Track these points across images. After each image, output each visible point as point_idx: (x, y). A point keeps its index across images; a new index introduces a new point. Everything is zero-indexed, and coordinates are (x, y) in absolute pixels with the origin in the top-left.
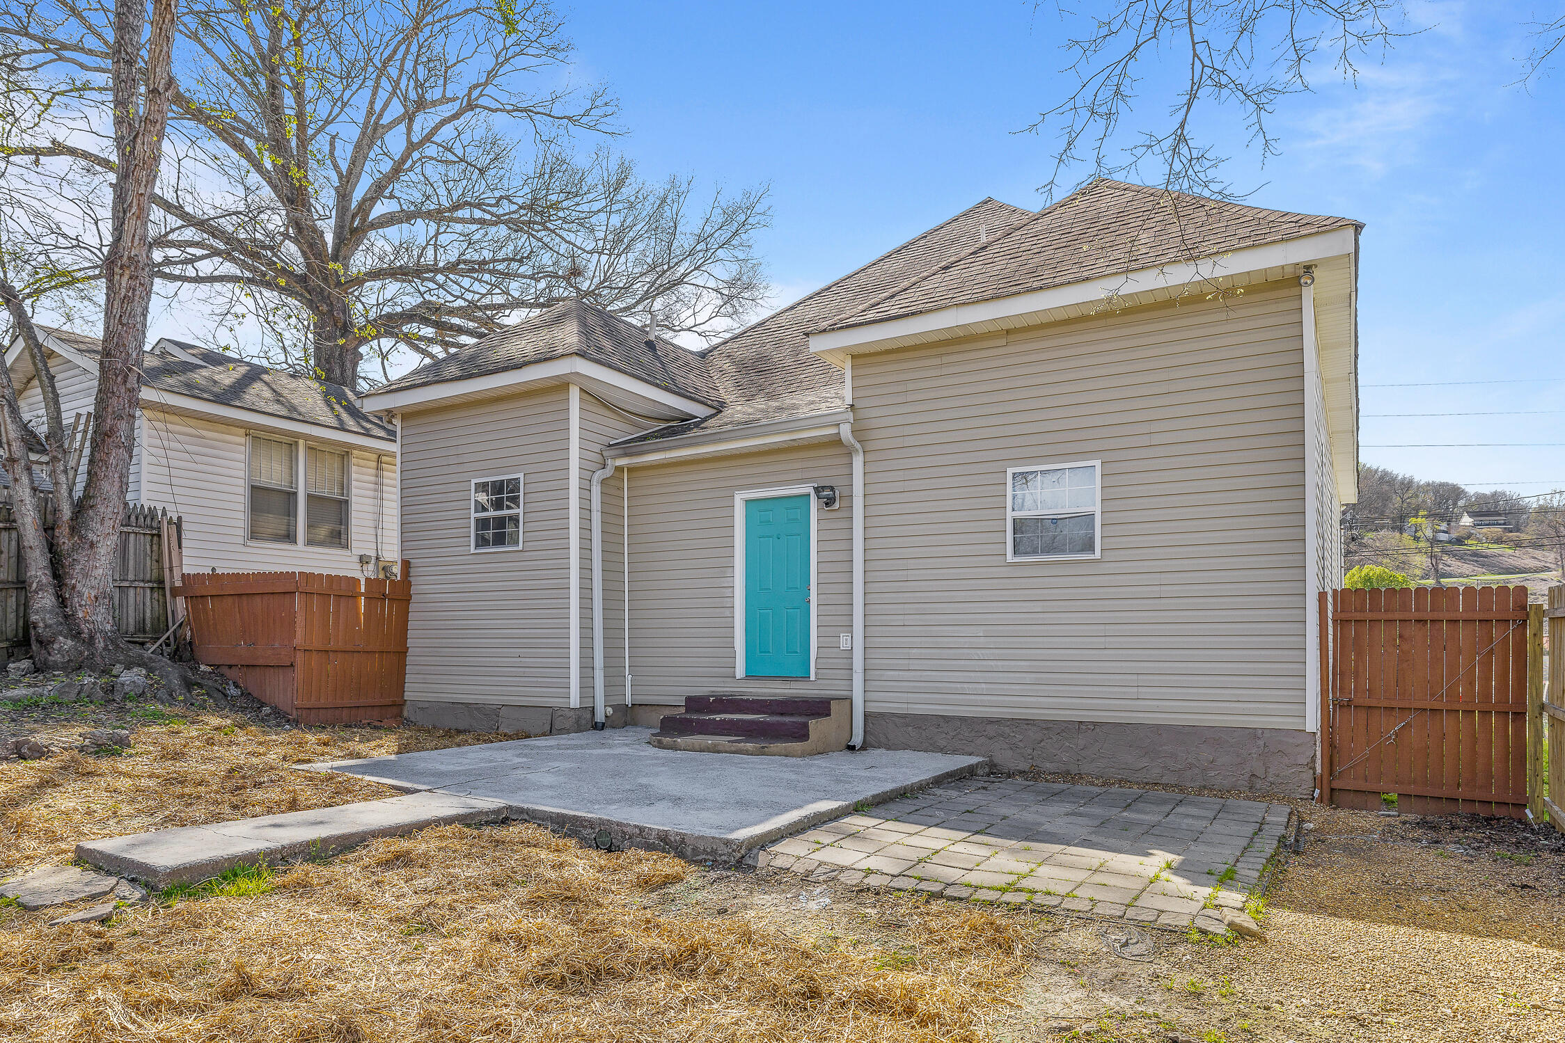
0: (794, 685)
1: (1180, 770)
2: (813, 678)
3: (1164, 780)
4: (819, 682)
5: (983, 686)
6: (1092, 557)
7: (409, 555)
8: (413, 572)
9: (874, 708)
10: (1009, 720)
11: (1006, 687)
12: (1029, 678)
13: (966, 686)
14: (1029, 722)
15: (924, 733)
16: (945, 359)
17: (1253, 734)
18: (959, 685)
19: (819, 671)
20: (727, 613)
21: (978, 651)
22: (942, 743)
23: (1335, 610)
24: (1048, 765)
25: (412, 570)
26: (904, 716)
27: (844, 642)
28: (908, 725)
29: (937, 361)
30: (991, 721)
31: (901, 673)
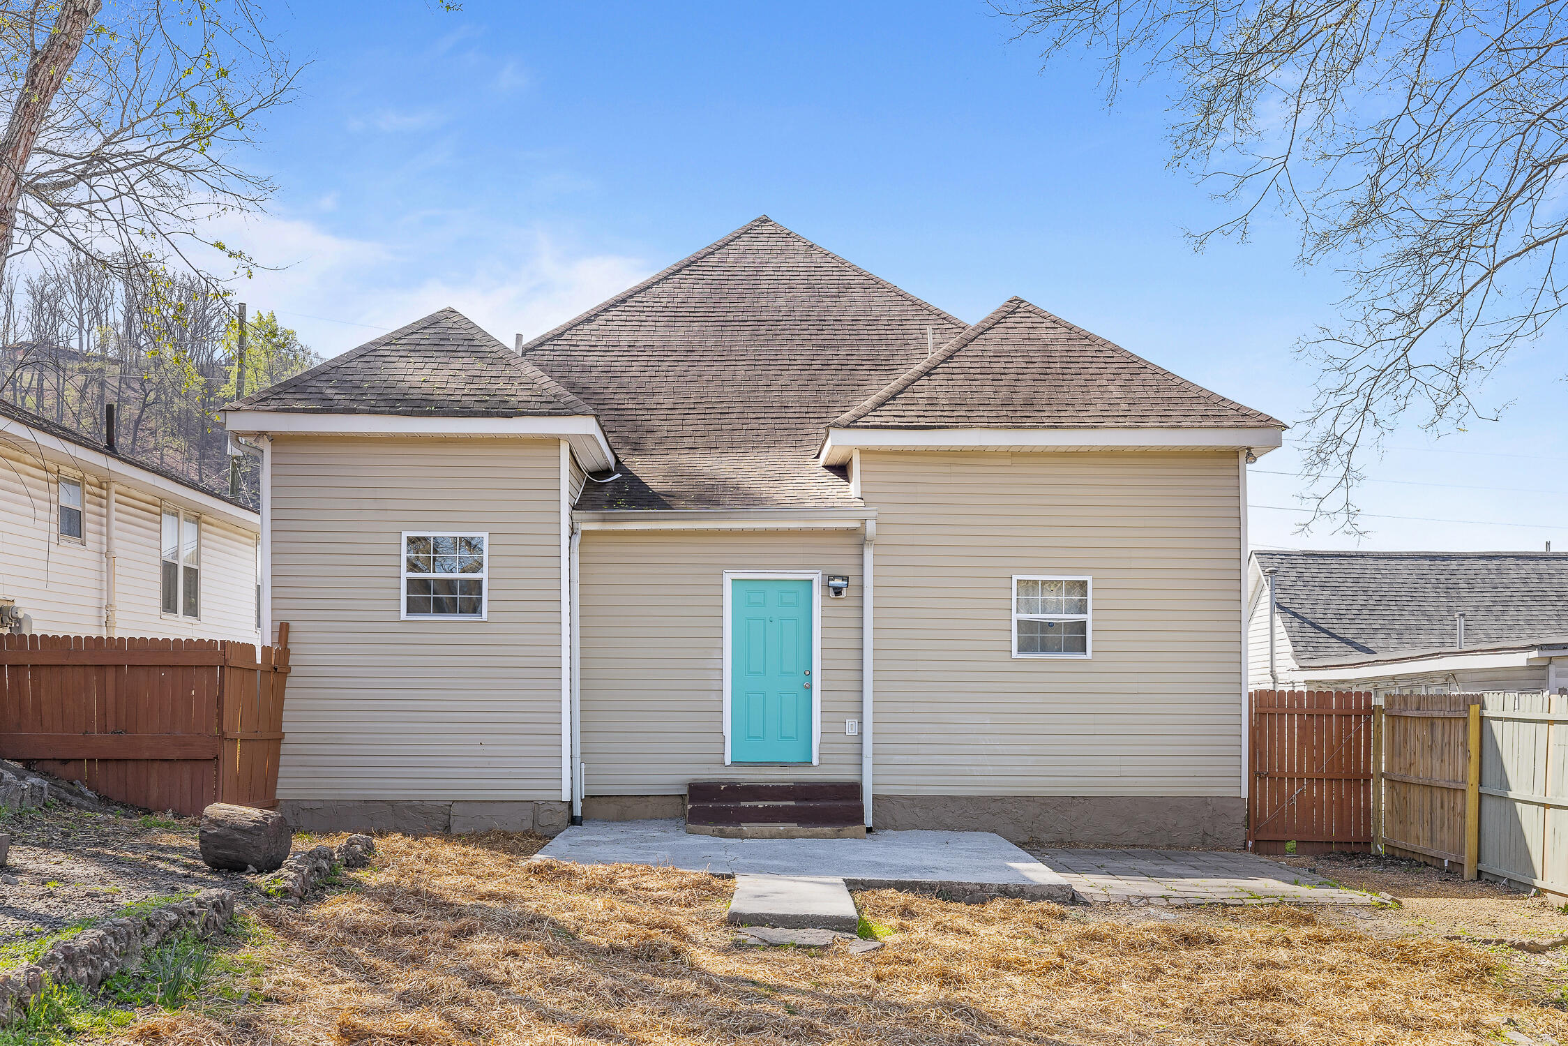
0: (792, 771)
1: (1152, 832)
2: (815, 762)
3: (1140, 842)
4: (822, 767)
5: (990, 768)
6: (1084, 657)
7: (285, 616)
8: (292, 637)
9: (883, 791)
10: (1012, 797)
11: (1009, 768)
12: (1031, 760)
13: (973, 768)
14: (1029, 799)
15: (931, 813)
16: (955, 469)
17: (1205, 801)
18: (967, 768)
19: (822, 756)
20: (714, 696)
21: (986, 737)
22: (949, 821)
23: (1256, 706)
24: (1045, 835)
25: (290, 635)
26: (912, 798)
27: (851, 728)
28: (915, 807)
29: (946, 470)
30: (994, 799)
31: (910, 757)
